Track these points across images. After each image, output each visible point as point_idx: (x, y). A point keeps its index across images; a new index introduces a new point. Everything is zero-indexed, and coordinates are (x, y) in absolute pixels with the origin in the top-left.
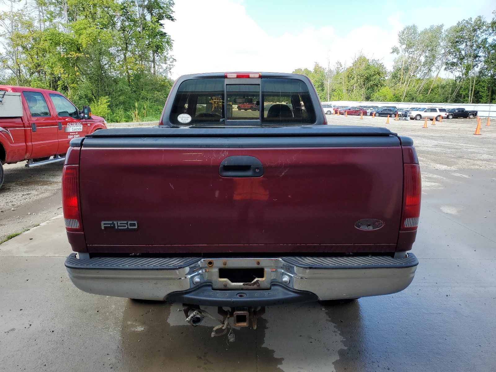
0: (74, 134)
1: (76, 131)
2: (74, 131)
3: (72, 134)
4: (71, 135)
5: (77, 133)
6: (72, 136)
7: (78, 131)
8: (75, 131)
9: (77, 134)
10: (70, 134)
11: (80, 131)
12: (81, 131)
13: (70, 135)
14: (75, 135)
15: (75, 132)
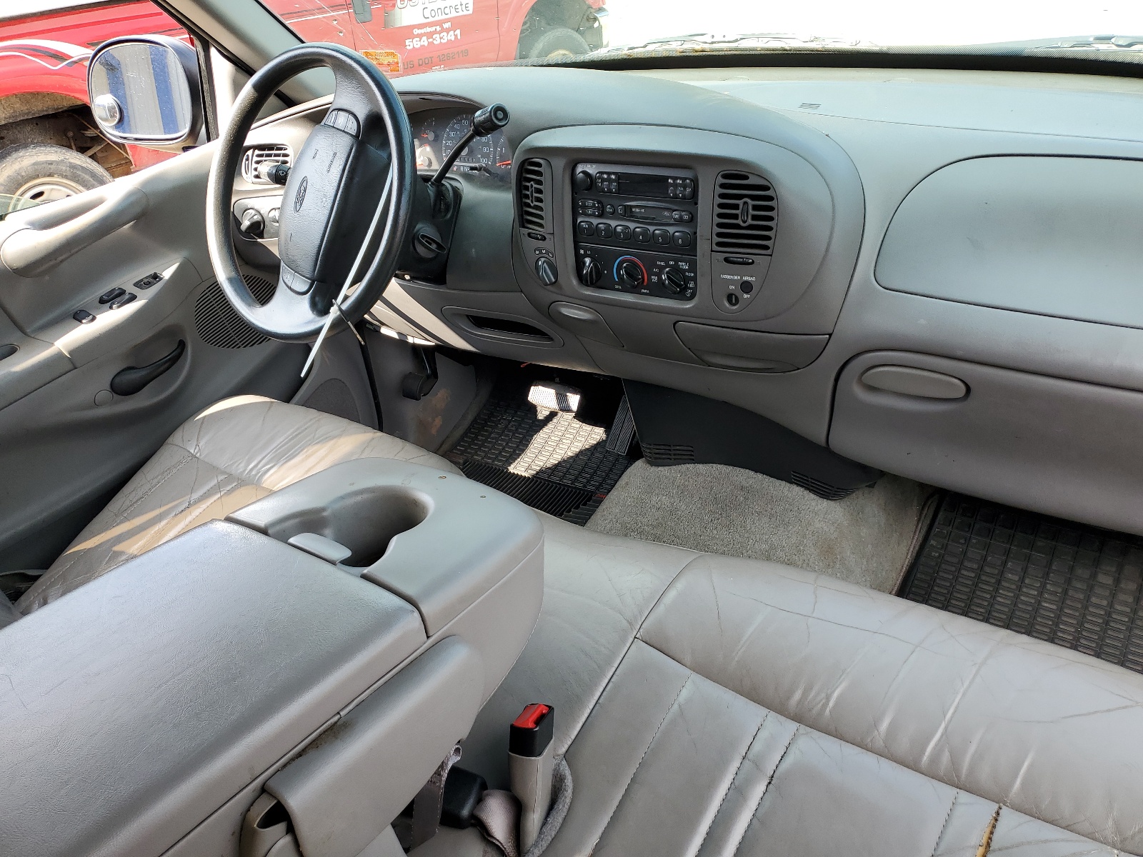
0: (433, 29)
1: (444, 17)
2: (431, 20)
3: (422, 31)
4: (420, 36)
5: (447, 25)
6: (424, 38)
7: (454, 14)
8: (437, 18)
9: (448, 31)
10: (416, 31)
11: (461, 13)
12: (466, 13)
13: (413, 37)
14: (440, 33)
15: (440, 23)
